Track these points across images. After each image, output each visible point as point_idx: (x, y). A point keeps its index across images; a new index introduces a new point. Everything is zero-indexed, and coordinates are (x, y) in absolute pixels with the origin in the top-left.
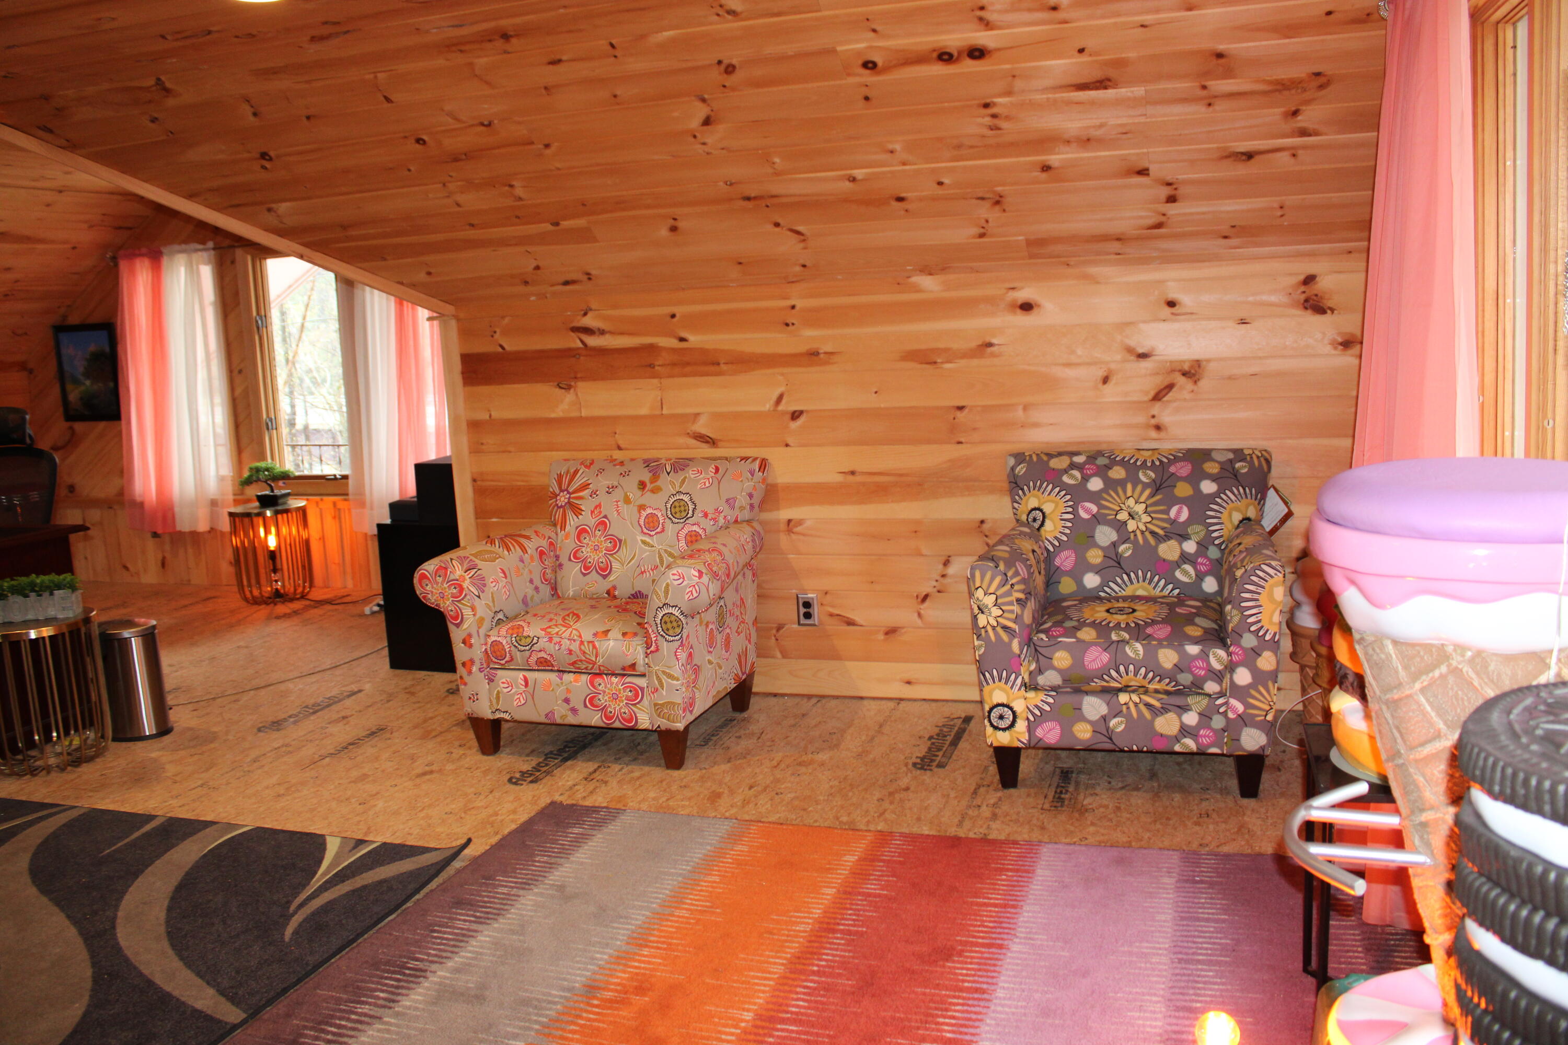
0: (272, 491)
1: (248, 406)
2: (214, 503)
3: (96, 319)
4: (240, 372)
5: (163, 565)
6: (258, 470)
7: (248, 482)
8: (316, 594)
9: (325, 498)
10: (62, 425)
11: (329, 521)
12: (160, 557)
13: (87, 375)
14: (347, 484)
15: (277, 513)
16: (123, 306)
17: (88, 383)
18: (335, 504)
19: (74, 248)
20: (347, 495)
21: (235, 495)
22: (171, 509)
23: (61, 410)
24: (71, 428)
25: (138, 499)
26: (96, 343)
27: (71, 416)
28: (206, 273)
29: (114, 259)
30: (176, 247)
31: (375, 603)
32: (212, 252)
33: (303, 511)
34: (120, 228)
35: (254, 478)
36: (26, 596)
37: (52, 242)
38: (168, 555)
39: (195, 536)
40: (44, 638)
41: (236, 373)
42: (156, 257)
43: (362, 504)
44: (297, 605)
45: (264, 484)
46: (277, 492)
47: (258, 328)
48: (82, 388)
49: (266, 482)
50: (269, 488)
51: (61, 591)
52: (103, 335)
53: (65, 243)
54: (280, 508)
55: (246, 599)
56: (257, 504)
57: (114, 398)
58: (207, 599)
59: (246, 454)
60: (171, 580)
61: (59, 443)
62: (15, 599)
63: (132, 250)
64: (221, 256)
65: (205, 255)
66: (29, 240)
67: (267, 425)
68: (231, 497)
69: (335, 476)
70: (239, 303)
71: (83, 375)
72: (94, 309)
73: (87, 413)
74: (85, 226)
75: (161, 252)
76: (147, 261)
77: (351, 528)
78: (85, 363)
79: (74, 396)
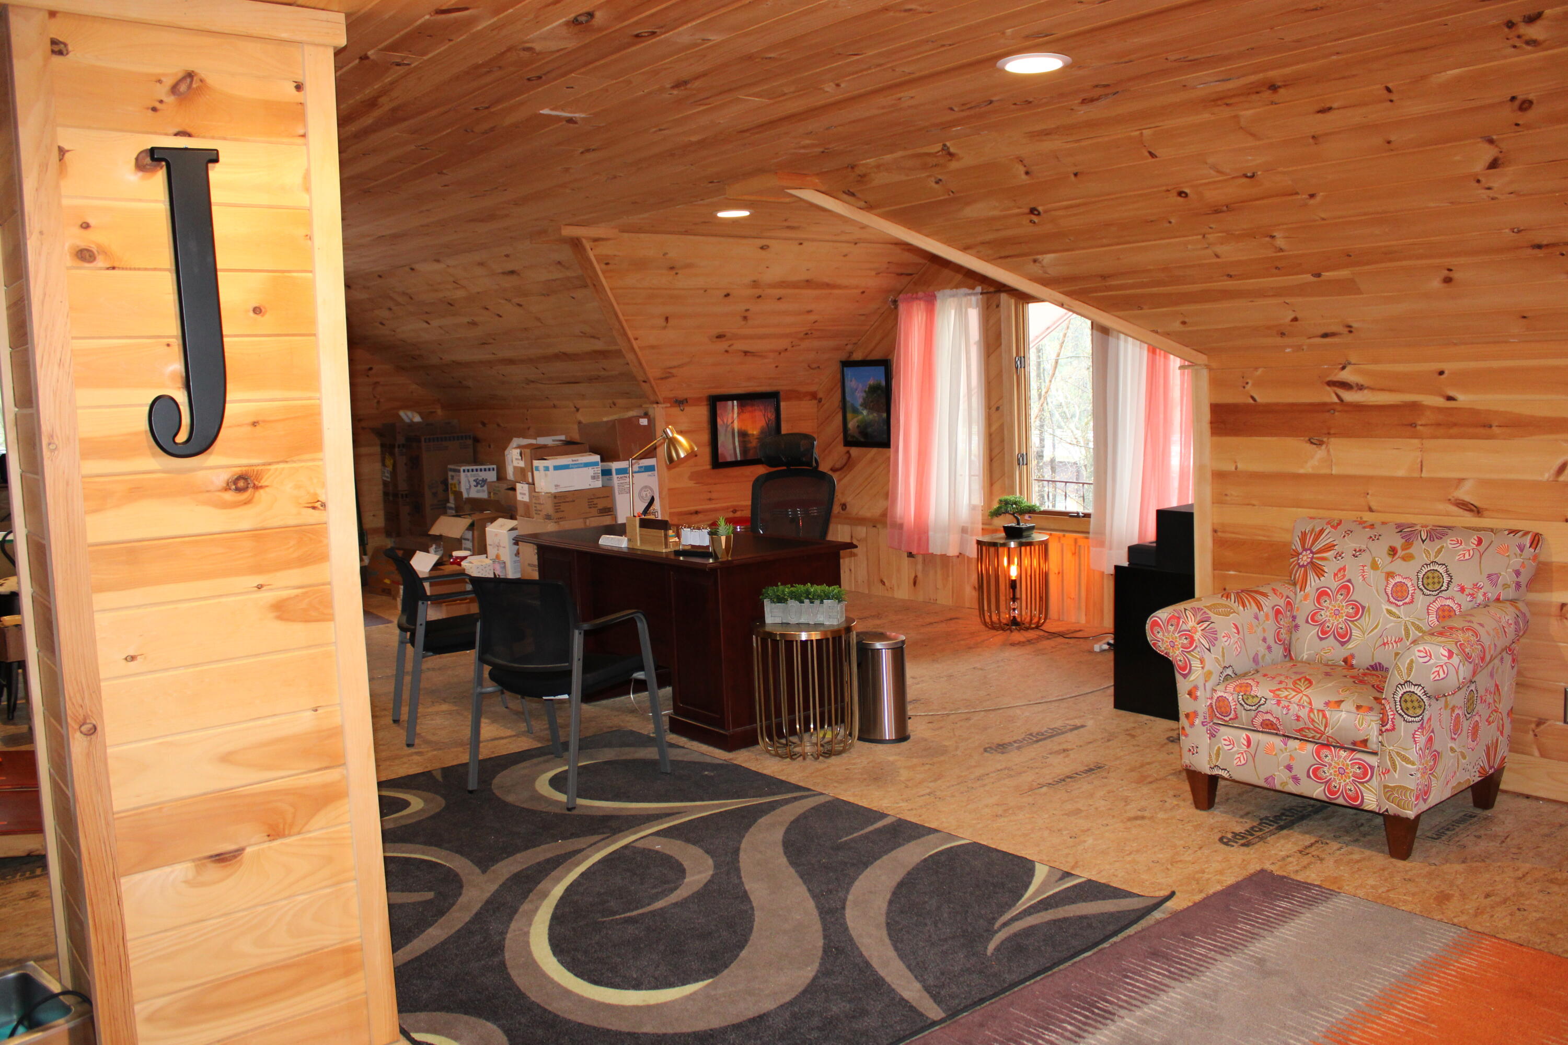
0: (1018, 524)
1: (1003, 441)
2: (964, 530)
3: (876, 355)
4: (998, 409)
5: (915, 583)
6: (1007, 503)
7: (997, 513)
8: (1049, 626)
9: (1067, 534)
10: (842, 449)
11: (1068, 556)
12: (913, 576)
13: (865, 405)
14: (1089, 522)
15: (1021, 545)
16: (899, 344)
17: (865, 412)
18: (1076, 540)
19: (863, 292)
20: (1088, 533)
21: (983, 523)
22: (926, 532)
23: (841, 436)
24: (848, 452)
25: (899, 521)
26: (875, 376)
27: (850, 442)
28: (974, 316)
29: (895, 302)
30: (948, 292)
31: (1106, 641)
32: (980, 297)
33: (1045, 544)
34: (902, 274)
35: (1003, 510)
36: (802, 602)
37: (846, 287)
38: (920, 575)
39: (945, 558)
40: (812, 641)
41: (994, 409)
42: (930, 301)
43: (1101, 544)
44: (1031, 634)
45: (1011, 517)
46: (1023, 525)
47: (1017, 368)
48: (860, 417)
49: (1013, 514)
50: (1015, 521)
51: (829, 601)
52: (881, 369)
53: (857, 287)
54: (1024, 540)
55: (985, 624)
56: (1003, 534)
57: (885, 427)
58: (951, 619)
59: (997, 487)
60: (921, 598)
61: (838, 466)
62: (793, 603)
63: (910, 295)
64: (988, 300)
65: (974, 299)
66: (828, 286)
67: (1018, 460)
68: (980, 526)
69: (1078, 513)
70: (1001, 344)
71: (861, 405)
72: (875, 347)
73: (862, 440)
74: (873, 273)
75: (935, 297)
76: (922, 305)
77: (1088, 565)
78: (864, 395)
79: (852, 424)
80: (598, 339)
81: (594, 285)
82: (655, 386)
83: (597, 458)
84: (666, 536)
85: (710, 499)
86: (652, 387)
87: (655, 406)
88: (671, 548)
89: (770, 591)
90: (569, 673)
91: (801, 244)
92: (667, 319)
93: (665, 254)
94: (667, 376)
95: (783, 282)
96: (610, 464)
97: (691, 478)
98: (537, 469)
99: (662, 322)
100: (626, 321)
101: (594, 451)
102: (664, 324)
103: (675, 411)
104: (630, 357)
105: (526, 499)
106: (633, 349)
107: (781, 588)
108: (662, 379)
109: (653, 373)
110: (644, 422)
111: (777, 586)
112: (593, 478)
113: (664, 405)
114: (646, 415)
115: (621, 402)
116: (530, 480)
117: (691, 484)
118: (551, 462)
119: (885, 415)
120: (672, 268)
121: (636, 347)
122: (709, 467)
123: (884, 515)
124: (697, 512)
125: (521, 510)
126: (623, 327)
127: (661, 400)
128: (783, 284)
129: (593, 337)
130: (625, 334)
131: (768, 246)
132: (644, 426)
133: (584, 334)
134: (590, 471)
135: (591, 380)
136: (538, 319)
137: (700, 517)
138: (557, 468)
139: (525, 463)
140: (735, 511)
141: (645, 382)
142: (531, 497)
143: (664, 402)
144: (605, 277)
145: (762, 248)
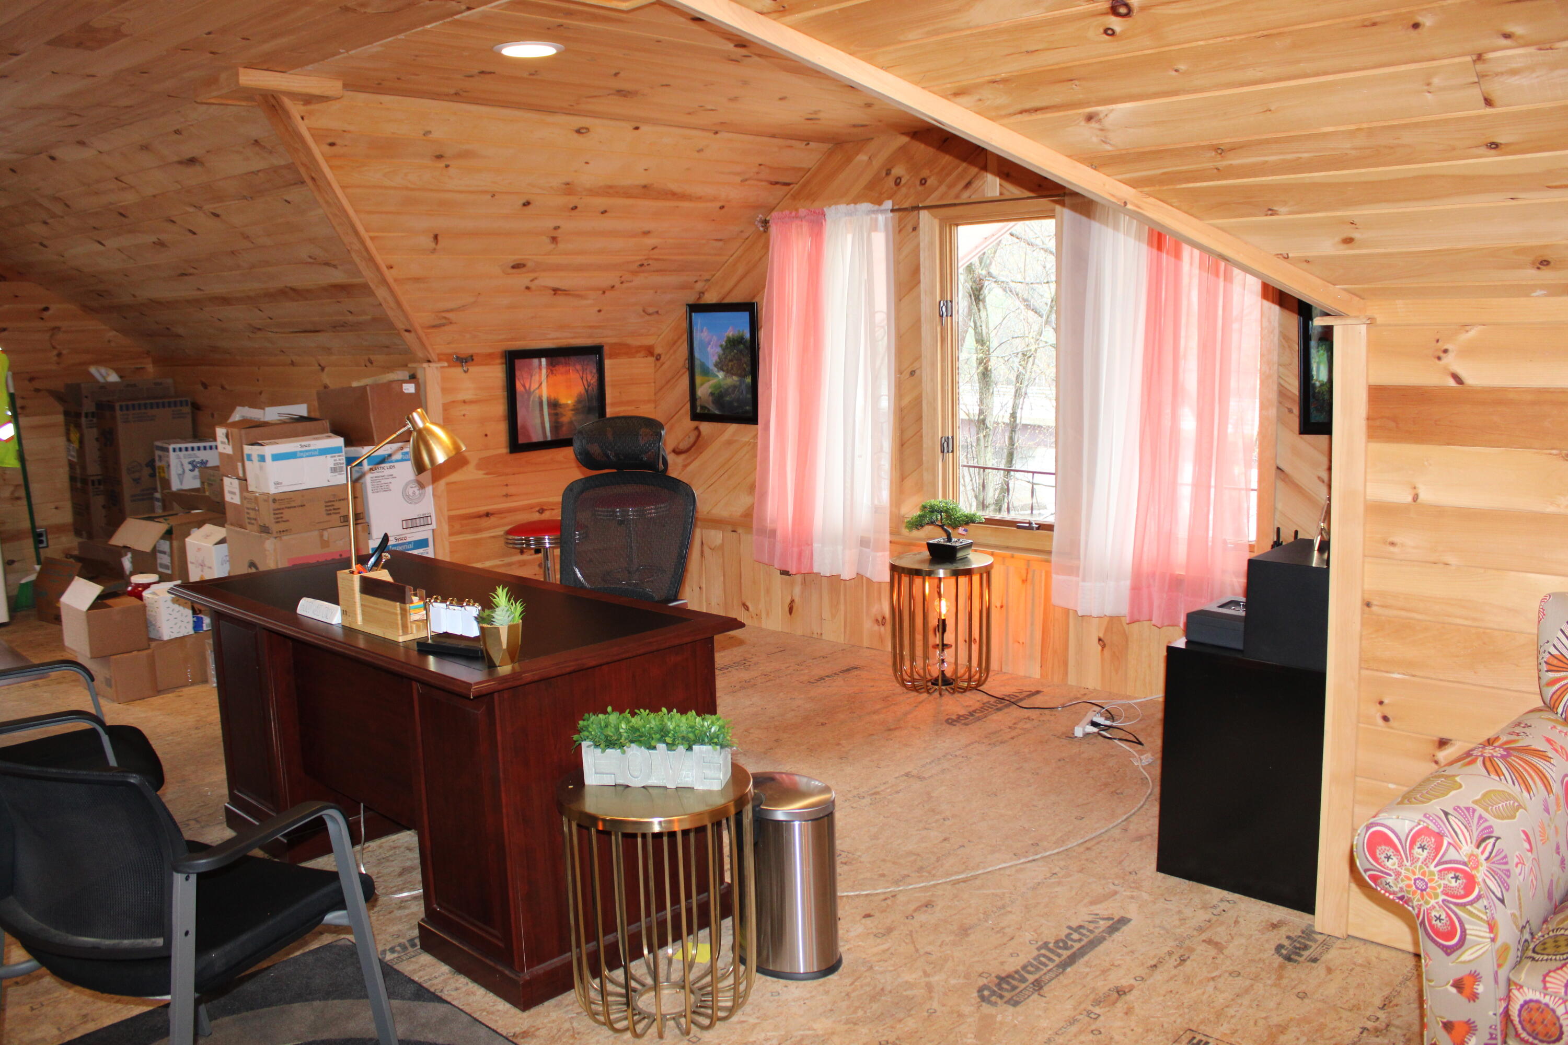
0: (949, 539)
1: (920, 418)
2: (864, 543)
3: (736, 297)
4: (912, 373)
5: (791, 610)
6: (933, 510)
7: (918, 524)
9: (1018, 554)
10: (688, 424)
11: (1015, 582)
12: (788, 601)
13: (720, 366)
14: (1051, 537)
15: (956, 574)
16: (771, 282)
17: (721, 375)
18: (1028, 561)
19: (722, 207)
20: (1050, 552)
21: (891, 533)
22: (809, 544)
23: (688, 405)
24: (697, 428)
25: (769, 525)
26: (738, 325)
27: (697, 416)
28: (880, 241)
29: (765, 223)
30: (842, 208)
31: (1088, 719)
32: (891, 215)
33: (987, 571)
34: (777, 183)
35: (927, 520)
37: (700, 198)
38: (797, 599)
39: (835, 580)
41: (906, 374)
42: (817, 221)
43: (1073, 570)
44: (972, 700)
45: (939, 530)
46: (955, 542)
47: (941, 316)
48: (713, 382)
49: (942, 527)
50: (945, 537)
52: (745, 316)
53: (715, 199)
54: (961, 567)
55: (902, 683)
56: (926, 554)
57: (749, 396)
58: (848, 670)
59: (909, 483)
60: (799, 633)
61: (682, 446)
62: (635, 752)
63: (787, 212)
64: (900, 220)
65: (881, 218)
66: (674, 195)
67: (942, 446)
68: (887, 537)
69: (1030, 523)
70: (919, 282)
71: (716, 365)
72: (736, 285)
73: (717, 412)
74: (738, 179)
75: (824, 214)
76: (805, 226)
77: (1047, 598)
78: (719, 350)
79: (703, 391)
80: (335, 266)
81: (313, 179)
82: (424, 339)
83: (339, 441)
84: (404, 613)
85: (507, 496)
86: (419, 338)
87: (425, 365)
88: (415, 634)
89: (593, 722)
90: (163, 959)
91: (637, 128)
92: (436, 237)
93: (427, 133)
94: (441, 323)
95: (610, 187)
96: (359, 449)
97: (479, 467)
98: (249, 457)
99: (427, 242)
100: (372, 238)
101: (337, 431)
102: (433, 245)
103: (458, 371)
104: (381, 293)
105: (236, 500)
106: (384, 282)
107: (613, 717)
108: (434, 327)
109: (420, 318)
110: (409, 388)
111: (605, 712)
112: (334, 470)
113: (439, 365)
114: (413, 378)
115: (379, 358)
116: (241, 475)
117: (480, 475)
118: (269, 450)
119: (749, 380)
120: (439, 157)
121: (390, 280)
122: (504, 450)
123: (748, 515)
124: (488, 515)
125: (230, 513)
126: (367, 250)
127: (434, 356)
128: (610, 191)
129: (327, 264)
130: (371, 259)
131: (588, 129)
132: (410, 394)
133: (314, 261)
134: (329, 461)
135: (338, 327)
136: (247, 237)
137: (493, 520)
138: (276, 457)
139: (233, 448)
140: (541, 511)
141: (407, 331)
142: (243, 498)
143: (440, 360)
144: (331, 167)
145: (578, 131)
